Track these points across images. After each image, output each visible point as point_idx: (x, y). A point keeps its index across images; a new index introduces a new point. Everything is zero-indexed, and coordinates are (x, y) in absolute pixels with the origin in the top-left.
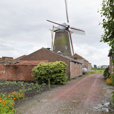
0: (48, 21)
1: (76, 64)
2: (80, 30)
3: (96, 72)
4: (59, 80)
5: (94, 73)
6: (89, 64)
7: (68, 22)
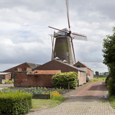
0: (50, 27)
1: (82, 72)
2: (82, 36)
3: (98, 80)
4: (73, 86)
5: (97, 81)
6: (91, 71)
7: (69, 27)
